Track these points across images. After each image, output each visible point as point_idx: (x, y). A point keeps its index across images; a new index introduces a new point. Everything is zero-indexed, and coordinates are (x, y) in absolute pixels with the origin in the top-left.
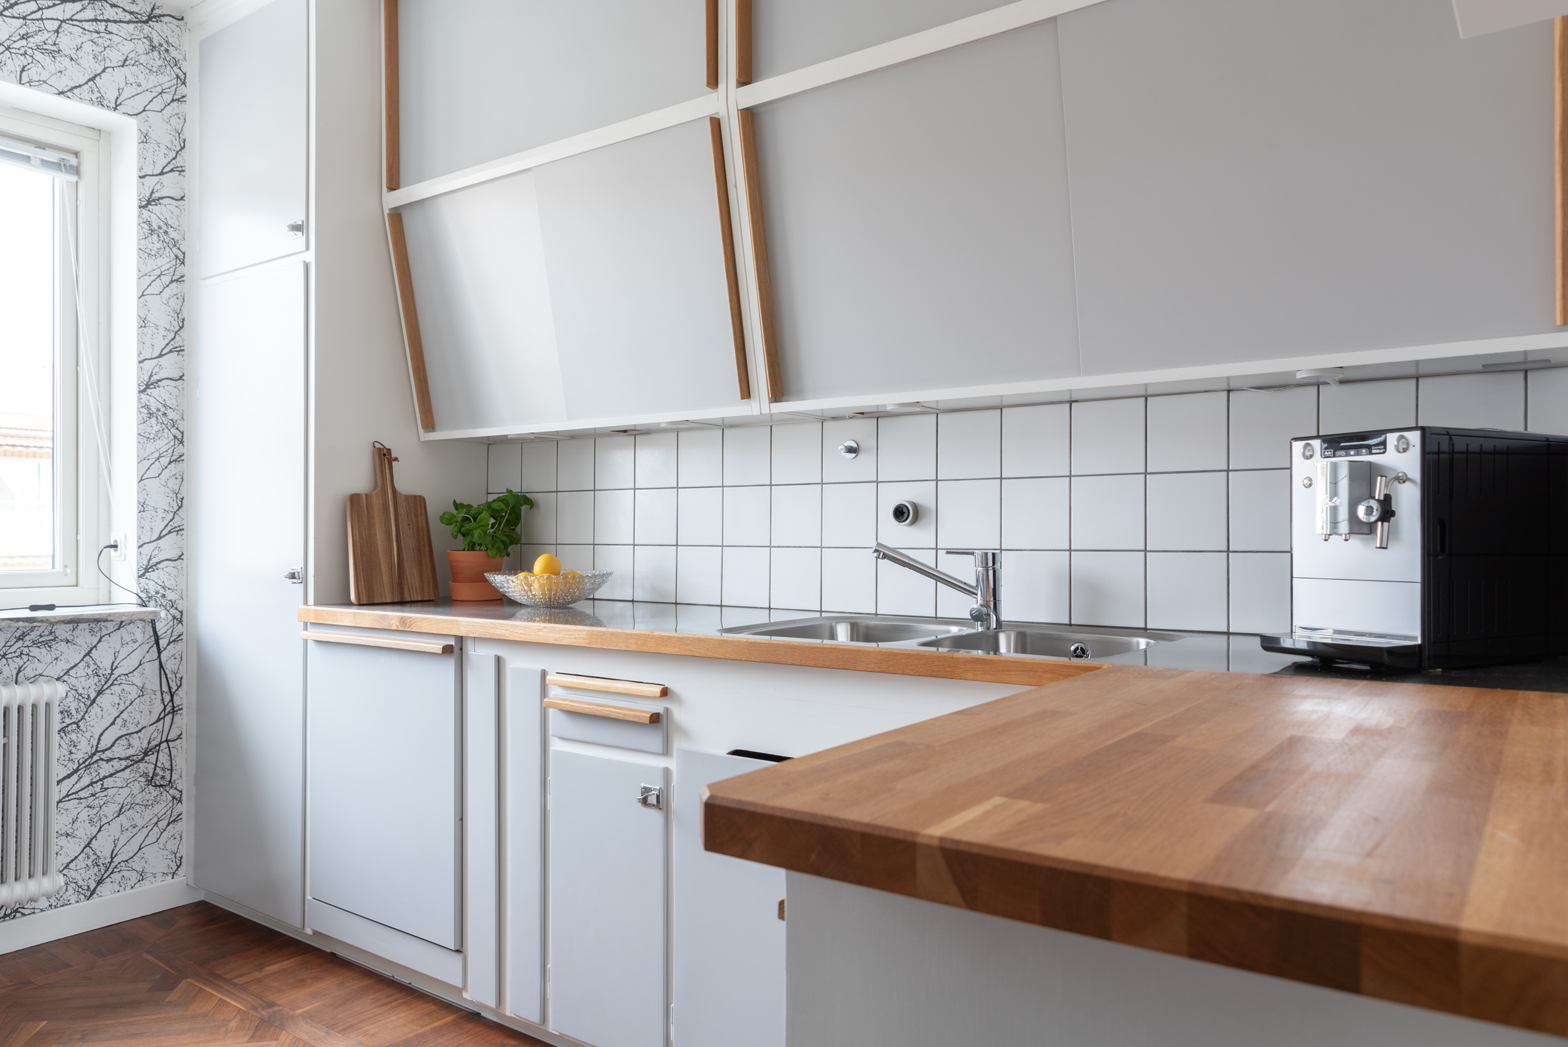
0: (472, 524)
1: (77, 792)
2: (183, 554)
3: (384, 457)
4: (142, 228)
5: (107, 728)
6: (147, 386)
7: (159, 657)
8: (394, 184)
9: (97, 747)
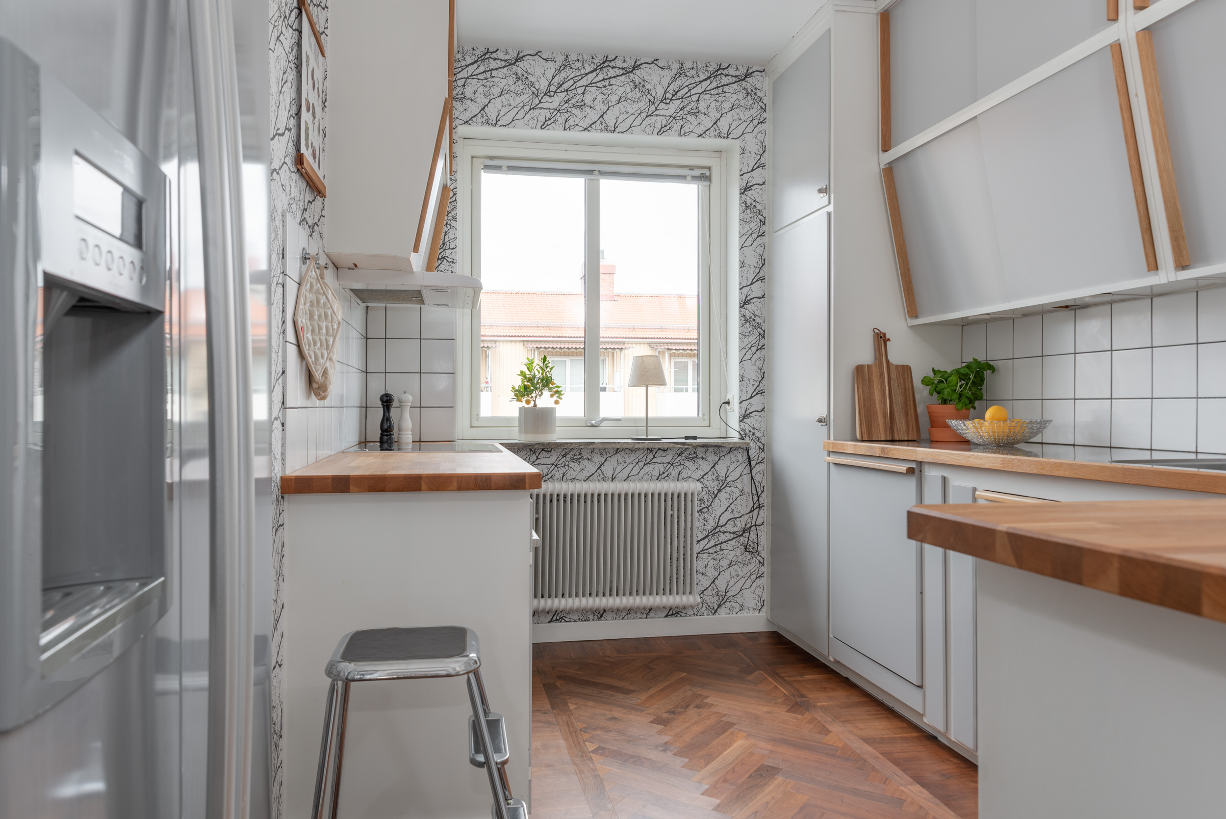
0: (944, 385)
1: (708, 549)
2: (764, 408)
3: (881, 339)
4: (742, 206)
5: (723, 513)
6: (744, 303)
7: (751, 473)
8: (886, 145)
9: (718, 524)
